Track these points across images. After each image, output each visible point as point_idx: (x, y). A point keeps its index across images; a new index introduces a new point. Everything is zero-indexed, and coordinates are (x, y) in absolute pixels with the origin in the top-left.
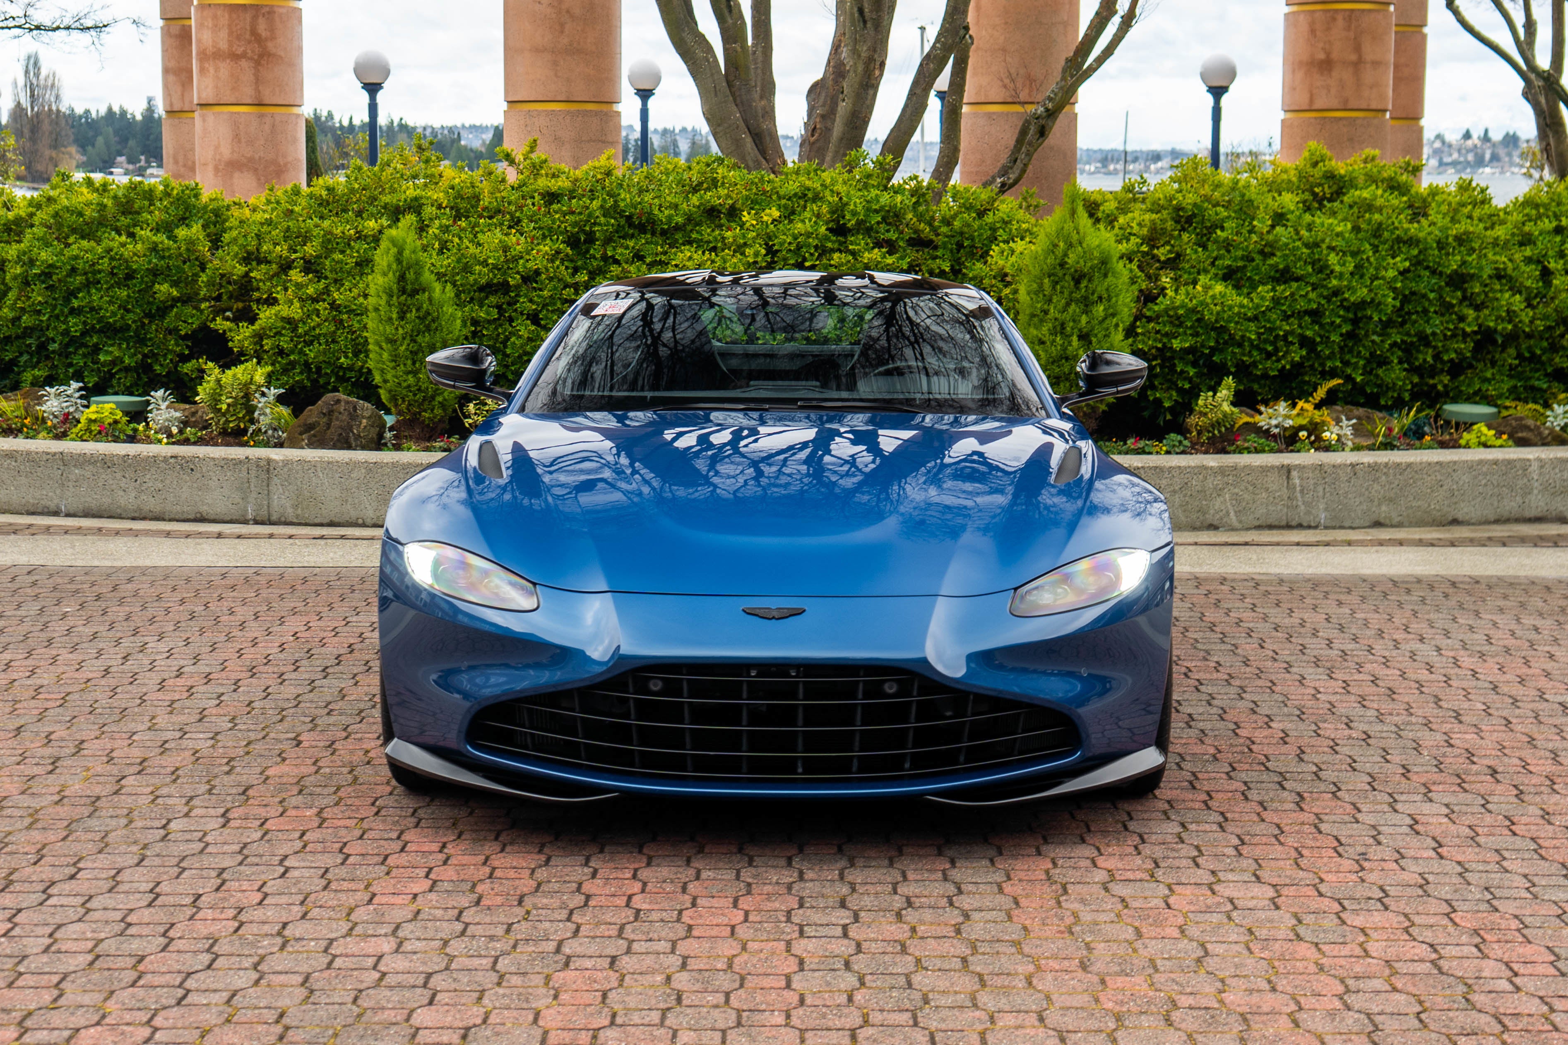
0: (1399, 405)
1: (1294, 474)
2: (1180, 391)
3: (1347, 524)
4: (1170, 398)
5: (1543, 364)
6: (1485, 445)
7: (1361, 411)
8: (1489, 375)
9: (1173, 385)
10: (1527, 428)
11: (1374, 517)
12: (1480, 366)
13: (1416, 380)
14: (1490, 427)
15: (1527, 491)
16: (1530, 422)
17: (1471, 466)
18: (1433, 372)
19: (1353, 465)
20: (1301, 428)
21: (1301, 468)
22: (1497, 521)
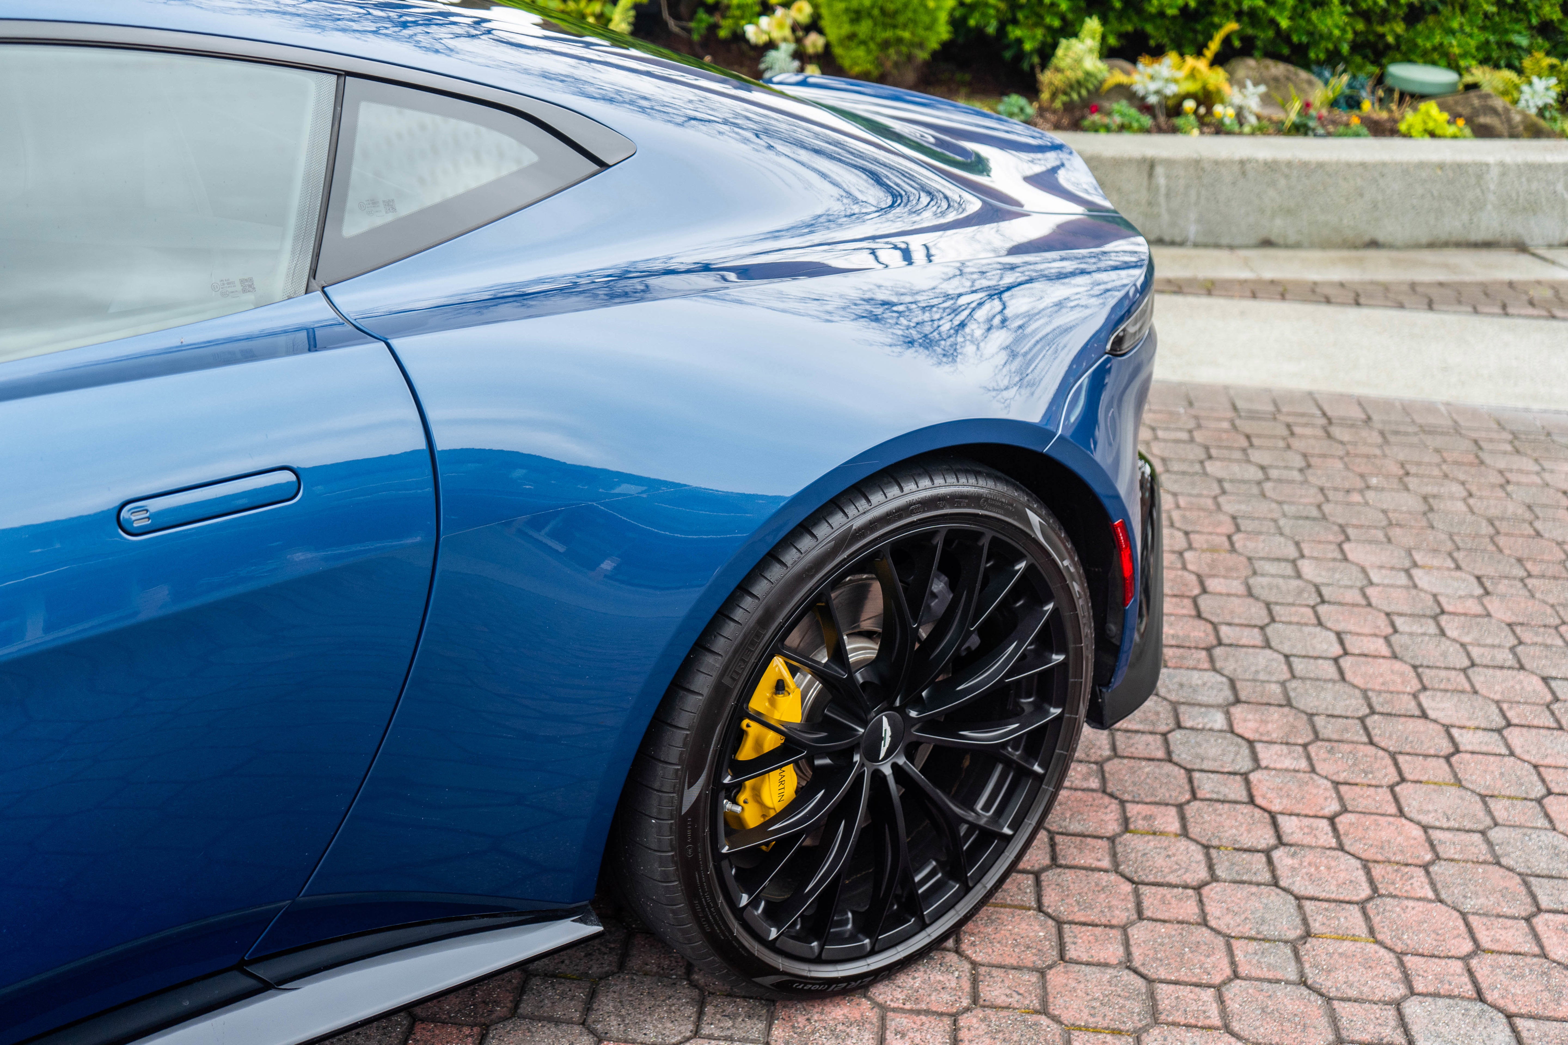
0: (1333, 59)
1: (1160, 170)
2: (1050, 29)
3: (1224, 241)
4: (1033, 38)
5: (1527, 13)
6: (1433, 135)
7: (1278, 69)
8: (1455, 25)
9: (1039, 21)
10: (1494, 111)
11: (1263, 234)
12: (1445, 10)
13: (1360, 26)
14: (1442, 107)
15: (1478, 206)
16: (1499, 103)
17: (1406, 170)
18: (1384, 17)
19: (1242, 163)
20: (1188, 96)
21: (1169, 163)
22: (1432, 245)
